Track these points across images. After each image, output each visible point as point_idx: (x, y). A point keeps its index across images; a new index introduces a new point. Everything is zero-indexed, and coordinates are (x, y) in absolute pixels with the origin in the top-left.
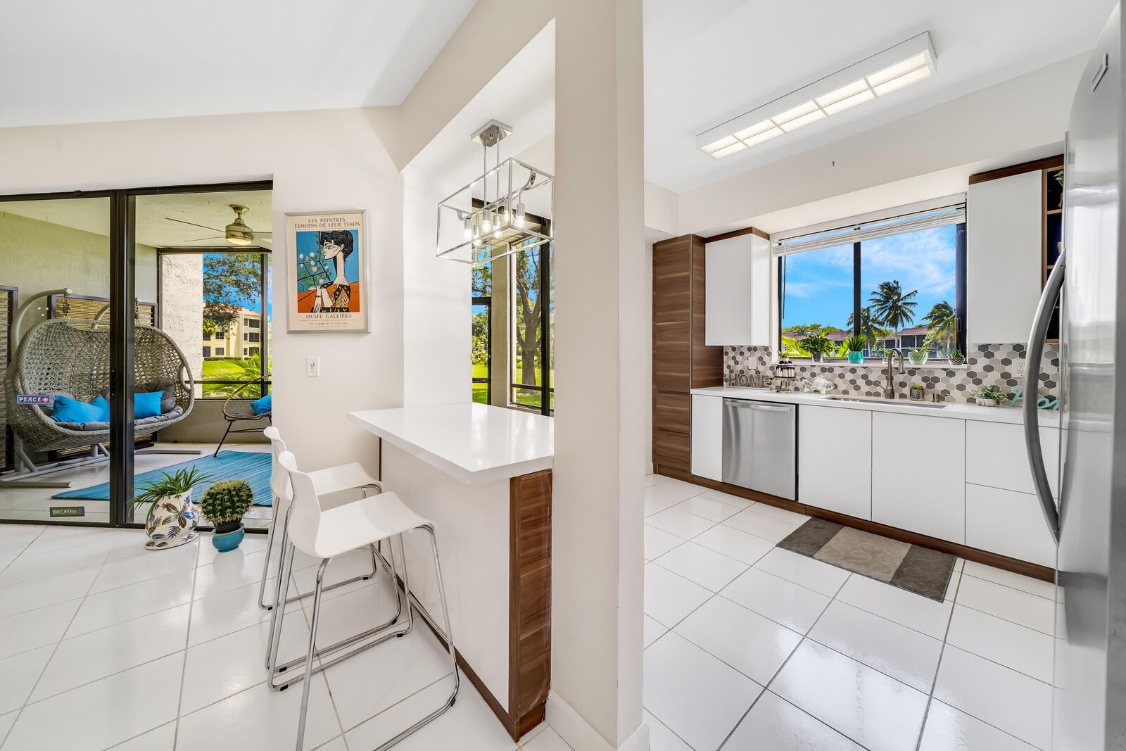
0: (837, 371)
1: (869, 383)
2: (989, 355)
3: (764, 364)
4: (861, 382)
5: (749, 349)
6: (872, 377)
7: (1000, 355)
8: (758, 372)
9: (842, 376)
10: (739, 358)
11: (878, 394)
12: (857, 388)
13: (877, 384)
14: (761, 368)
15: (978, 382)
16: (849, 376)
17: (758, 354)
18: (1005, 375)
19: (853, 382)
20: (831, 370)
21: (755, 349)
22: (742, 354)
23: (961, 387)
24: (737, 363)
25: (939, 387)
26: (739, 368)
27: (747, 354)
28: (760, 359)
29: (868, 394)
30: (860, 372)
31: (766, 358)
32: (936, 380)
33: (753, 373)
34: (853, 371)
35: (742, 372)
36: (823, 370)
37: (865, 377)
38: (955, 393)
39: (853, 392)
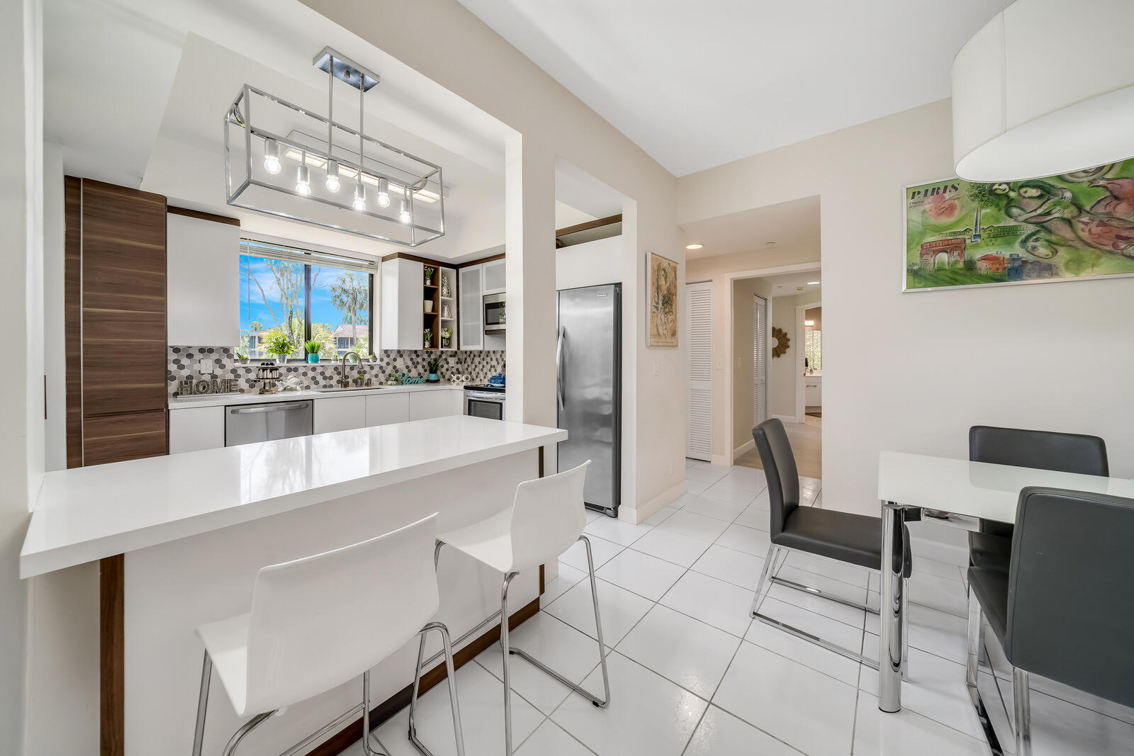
0: (301, 370)
1: (325, 378)
2: (388, 356)
3: (222, 367)
4: (319, 378)
5: (202, 350)
6: (328, 374)
7: (392, 356)
8: (214, 377)
9: (305, 374)
10: (185, 361)
11: (331, 386)
12: (317, 383)
13: (331, 378)
14: (218, 372)
15: (384, 372)
16: (311, 374)
17: (215, 356)
18: (395, 367)
19: (314, 378)
20: (296, 369)
21: (211, 350)
22: (190, 356)
23: (376, 376)
24: (181, 367)
25: (366, 377)
26: (185, 373)
27: (198, 356)
28: (218, 361)
29: (325, 387)
30: (319, 370)
31: (225, 361)
32: (365, 372)
33: (207, 378)
34: (314, 369)
35: (190, 377)
36: (289, 370)
37: (322, 373)
38: (374, 379)
39: (313, 386)
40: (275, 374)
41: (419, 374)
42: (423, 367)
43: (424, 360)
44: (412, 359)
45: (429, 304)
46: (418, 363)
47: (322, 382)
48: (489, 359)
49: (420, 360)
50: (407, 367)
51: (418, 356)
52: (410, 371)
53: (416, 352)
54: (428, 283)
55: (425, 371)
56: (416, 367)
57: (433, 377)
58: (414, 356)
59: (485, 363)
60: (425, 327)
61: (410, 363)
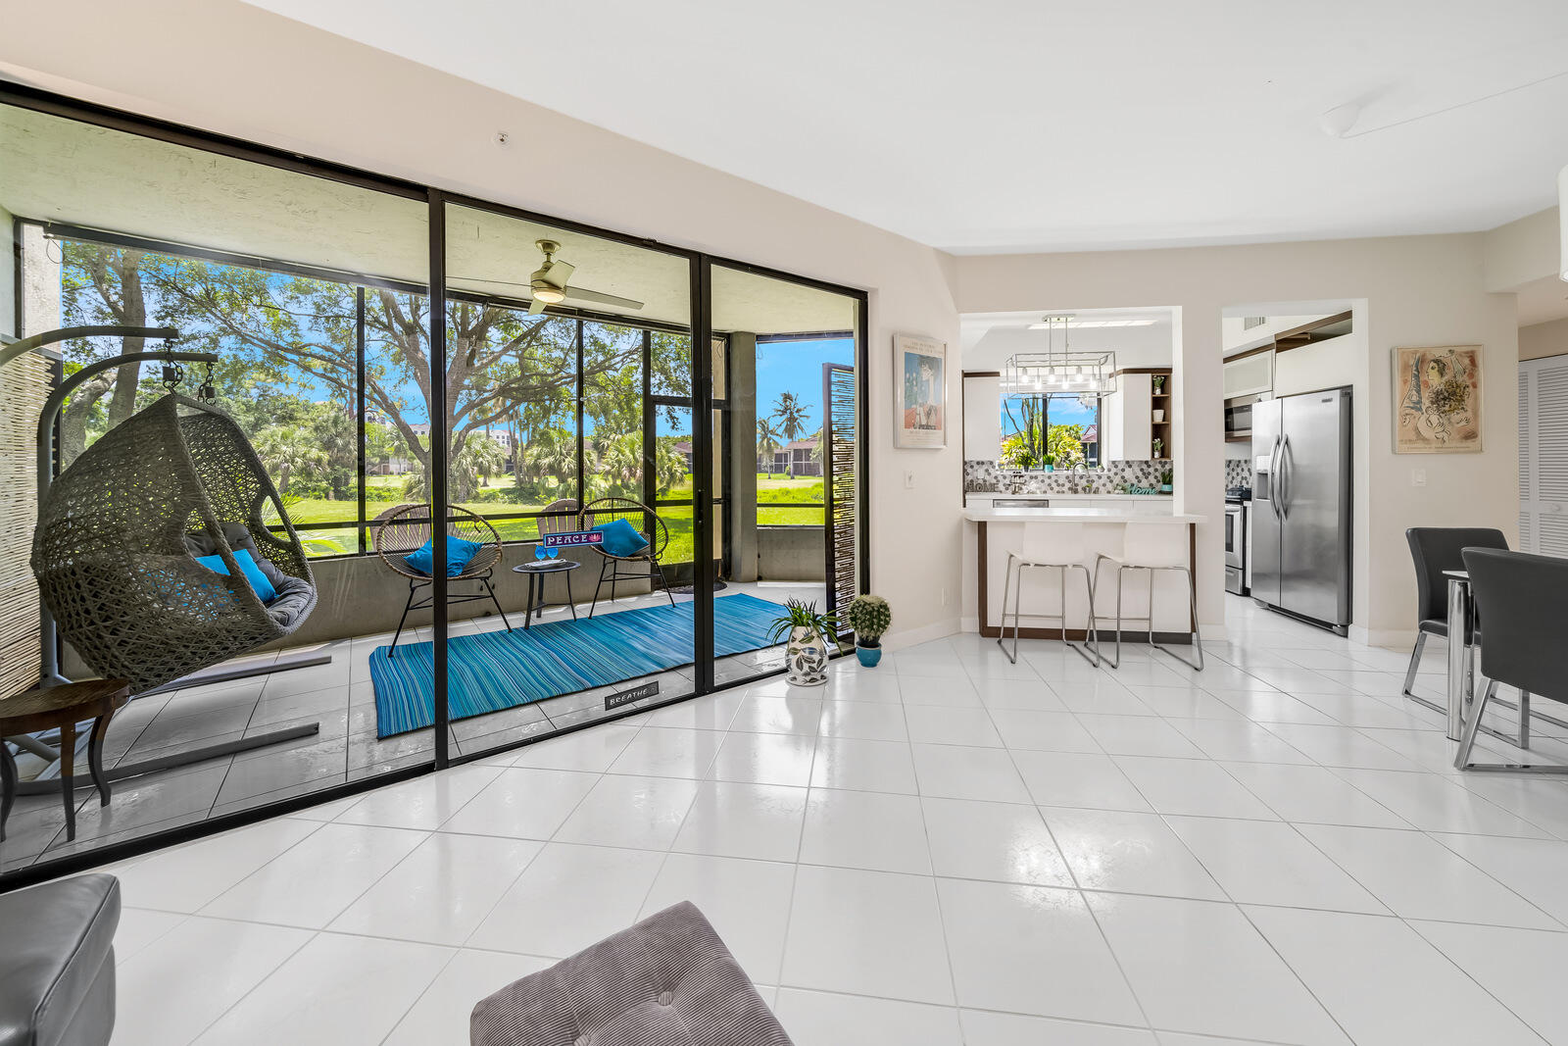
0: (1040, 478)
1: (1058, 485)
2: (1116, 467)
3: (989, 474)
4: (1054, 485)
5: (978, 463)
6: (1061, 482)
7: (1120, 467)
8: (985, 481)
9: (1043, 481)
10: (969, 470)
11: (1063, 492)
12: (1052, 489)
13: (1063, 485)
14: (987, 478)
15: (1111, 481)
16: (1047, 481)
17: (985, 467)
18: (1123, 477)
19: (1049, 485)
20: (1036, 477)
21: (983, 463)
22: (972, 467)
23: (1104, 485)
24: (968, 474)
25: (1095, 485)
26: (969, 478)
27: (976, 467)
28: (987, 470)
29: (1058, 492)
30: (1054, 478)
31: (991, 470)
32: (1093, 481)
33: (981, 482)
34: (1049, 477)
35: (972, 481)
36: (1031, 478)
37: (1056, 481)
38: (1101, 488)
39: (1049, 491)
40: (1022, 480)
41: (1151, 485)
42: (1156, 477)
43: (1156, 470)
44: (1142, 470)
45: (1159, 414)
46: (1149, 473)
47: (1056, 489)
48: (1239, 470)
49: (1151, 470)
50: (1137, 477)
51: (1149, 466)
52: (1139, 481)
53: (1146, 462)
54: (1158, 392)
55: (1158, 481)
56: (1147, 478)
57: (1166, 488)
58: (1144, 467)
59: (1234, 474)
60: (1154, 437)
61: (1140, 474)
